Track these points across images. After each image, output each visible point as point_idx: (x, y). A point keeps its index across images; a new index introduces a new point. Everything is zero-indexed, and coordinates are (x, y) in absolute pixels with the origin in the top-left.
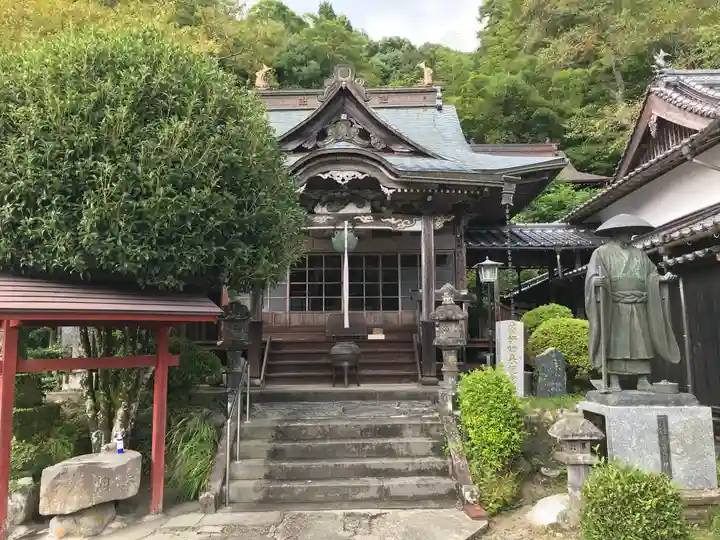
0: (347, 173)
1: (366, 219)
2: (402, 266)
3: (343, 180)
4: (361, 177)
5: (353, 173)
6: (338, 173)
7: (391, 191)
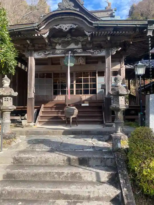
0: (68, 25)
1: (79, 51)
2: (98, 76)
3: (66, 29)
4: (75, 27)
5: (70, 25)
6: (64, 25)
7: (90, 33)
